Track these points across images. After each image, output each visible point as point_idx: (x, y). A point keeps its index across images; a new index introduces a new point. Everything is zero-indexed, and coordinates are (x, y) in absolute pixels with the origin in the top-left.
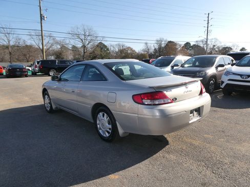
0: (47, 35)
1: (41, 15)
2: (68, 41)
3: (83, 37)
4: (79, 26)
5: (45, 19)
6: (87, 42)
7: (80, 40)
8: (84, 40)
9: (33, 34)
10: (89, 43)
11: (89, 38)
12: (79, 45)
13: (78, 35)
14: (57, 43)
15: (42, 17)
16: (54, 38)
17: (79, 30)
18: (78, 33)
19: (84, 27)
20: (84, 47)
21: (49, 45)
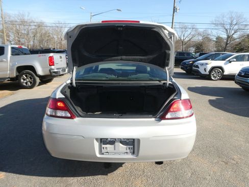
0: (190, 27)
1: (174, 7)
2: (210, 31)
3: (228, 27)
4: (226, 14)
5: (178, 11)
6: (233, 32)
7: (224, 31)
8: (229, 30)
9: (177, 27)
10: (235, 32)
12: (224, 36)
13: (223, 25)
14: (199, 34)
15: (175, 10)
16: (197, 30)
17: (225, 19)
18: (222, 22)
19: (231, 15)
20: (228, 37)
21: (190, 37)
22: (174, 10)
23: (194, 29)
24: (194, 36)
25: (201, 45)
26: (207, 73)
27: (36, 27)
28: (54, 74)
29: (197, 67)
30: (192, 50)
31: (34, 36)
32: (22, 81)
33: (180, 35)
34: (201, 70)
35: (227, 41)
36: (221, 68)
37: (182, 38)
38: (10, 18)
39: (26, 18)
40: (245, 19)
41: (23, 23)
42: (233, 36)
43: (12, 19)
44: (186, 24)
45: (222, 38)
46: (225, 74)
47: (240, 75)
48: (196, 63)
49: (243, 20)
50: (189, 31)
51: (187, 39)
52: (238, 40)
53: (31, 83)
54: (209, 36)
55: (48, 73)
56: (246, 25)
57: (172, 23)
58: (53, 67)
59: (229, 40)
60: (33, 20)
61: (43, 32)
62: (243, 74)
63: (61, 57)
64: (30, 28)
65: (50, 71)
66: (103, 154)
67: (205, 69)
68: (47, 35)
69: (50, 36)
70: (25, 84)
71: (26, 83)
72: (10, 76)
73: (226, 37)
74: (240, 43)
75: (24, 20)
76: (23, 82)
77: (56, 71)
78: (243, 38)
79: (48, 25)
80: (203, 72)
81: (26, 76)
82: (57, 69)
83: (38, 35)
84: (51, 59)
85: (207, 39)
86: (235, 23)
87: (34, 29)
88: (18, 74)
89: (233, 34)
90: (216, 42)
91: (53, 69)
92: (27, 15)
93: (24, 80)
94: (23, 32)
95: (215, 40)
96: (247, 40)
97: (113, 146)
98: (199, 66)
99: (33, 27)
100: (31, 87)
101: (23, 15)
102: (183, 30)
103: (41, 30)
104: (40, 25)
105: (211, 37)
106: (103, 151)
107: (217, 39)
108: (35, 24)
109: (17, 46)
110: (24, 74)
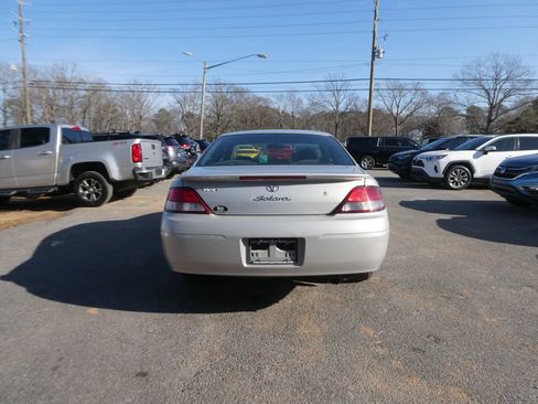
1: (374, 48)
2: (452, 96)
3: (490, 85)
4: (483, 59)
5: (381, 56)
6: (501, 96)
7: (483, 93)
8: (492, 92)
10: (505, 97)
11: (507, 85)
12: (484, 104)
13: (479, 81)
14: (430, 102)
15: (375, 53)
16: (424, 92)
17: (482, 69)
18: (478, 77)
19: (496, 61)
20: (492, 107)
21: (412, 107)
22: (373, 53)
23: (419, 92)
24: (418, 106)
25: (436, 125)
26: (440, 175)
27: (90, 93)
28: (141, 178)
29: (420, 163)
30: (417, 135)
31: (85, 111)
32: (81, 191)
33: (389, 104)
34: (429, 169)
35: (491, 115)
36: (467, 164)
37: (395, 111)
38: (35, 76)
39: (69, 75)
40: (524, 68)
41: (62, 84)
42: (503, 103)
43: (39, 77)
44: (401, 82)
45: (479, 109)
46: (475, 176)
47: (497, 173)
48: (418, 157)
49: (522, 71)
50: (409, 96)
51: (405, 113)
52: (513, 112)
53: (97, 195)
54: (451, 106)
55: (130, 176)
56: (528, 81)
57: (371, 80)
58: (139, 164)
59: (494, 113)
60: (84, 78)
61: (103, 102)
62: (503, 172)
63: (153, 147)
64: (75, 96)
65: (134, 171)
66: (252, 263)
67: (436, 168)
68: (111, 110)
69: (115, 111)
70: (85, 198)
71: (89, 196)
72: (60, 183)
73: (487, 106)
74: (518, 119)
75: (64, 78)
76: (83, 194)
77: (145, 171)
78: (524, 108)
79: (114, 87)
80: (432, 174)
81: (89, 182)
82: (147, 168)
83: (92, 108)
84: (136, 149)
85: (448, 111)
86: (504, 77)
87: (84, 97)
88: (73, 179)
89: (502, 100)
90: (467, 117)
91: (141, 169)
92: (70, 70)
93: (85, 189)
94: (62, 103)
95: (464, 112)
96: (532, 111)
97: (266, 251)
98: (424, 161)
99: (83, 93)
100: (97, 204)
101: (63, 68)
102: (397, 93)
103: (99, 100)
104: (97, 89)
105: (456, 108)
106: (252, 259)
107: (468, 110)
108: (87, 86)
109: (71, 127)
110: (84, 179)
